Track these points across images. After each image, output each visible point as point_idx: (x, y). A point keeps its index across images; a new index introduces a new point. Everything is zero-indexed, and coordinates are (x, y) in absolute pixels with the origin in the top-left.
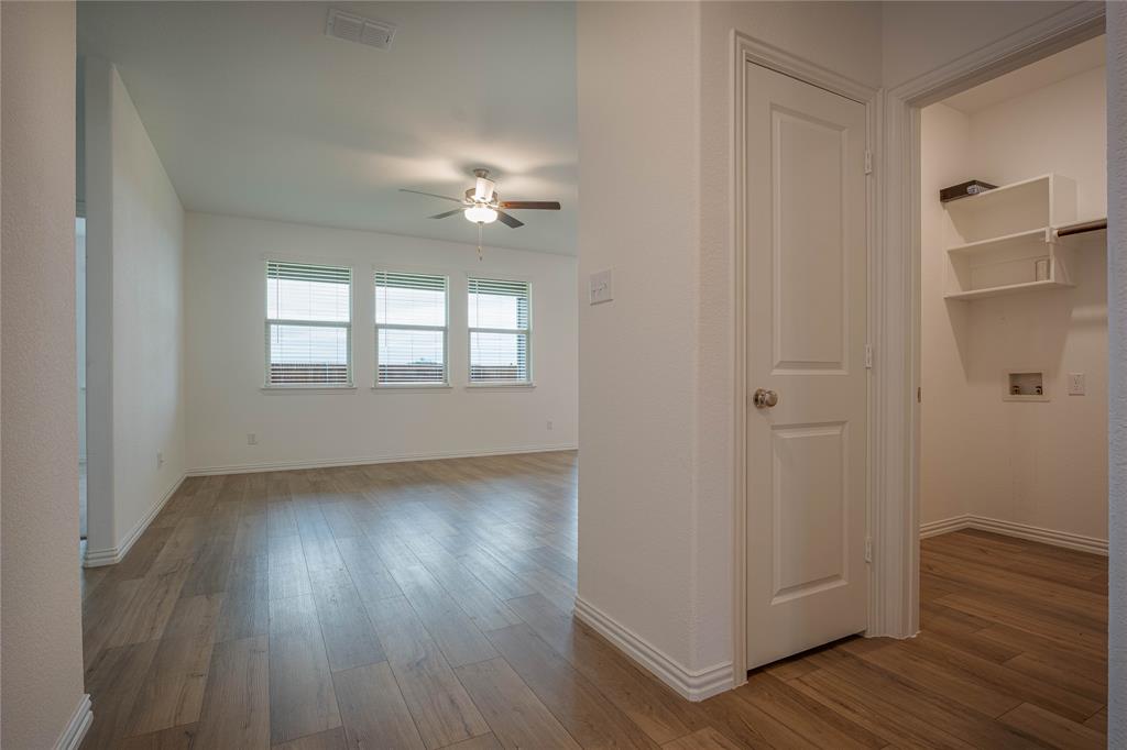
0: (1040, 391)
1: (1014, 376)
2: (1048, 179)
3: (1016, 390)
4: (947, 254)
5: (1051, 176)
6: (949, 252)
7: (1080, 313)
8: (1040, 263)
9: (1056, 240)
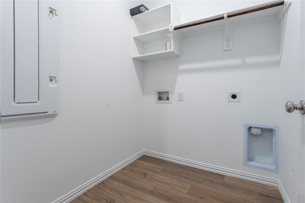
0: (168, 99)
1: (159, 93)
2: (170, 4)
3: (160, 99)
4: (133, 38)
5: (171, 3)
6: (134, 38)
7: (182, 67)
8: (167, 43)
9: (173, 31)
